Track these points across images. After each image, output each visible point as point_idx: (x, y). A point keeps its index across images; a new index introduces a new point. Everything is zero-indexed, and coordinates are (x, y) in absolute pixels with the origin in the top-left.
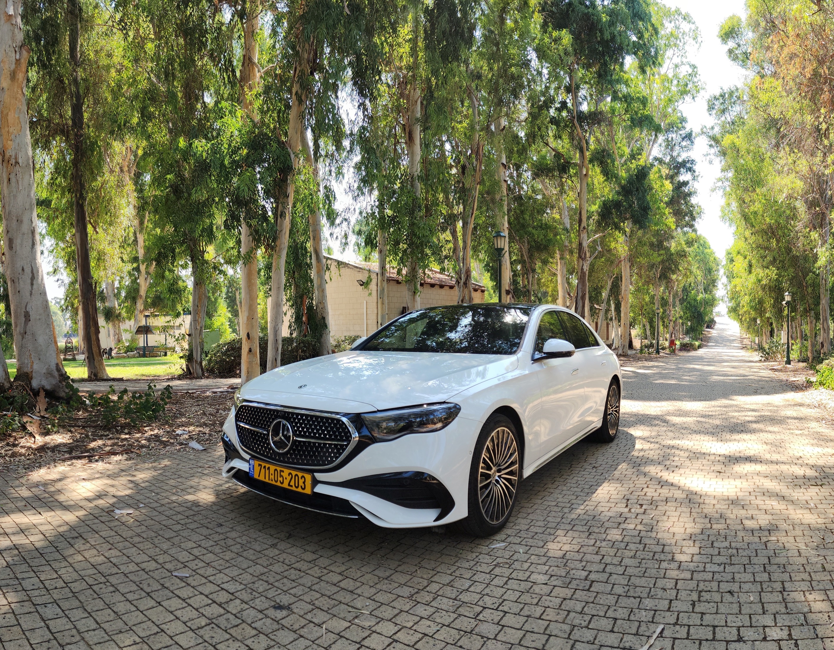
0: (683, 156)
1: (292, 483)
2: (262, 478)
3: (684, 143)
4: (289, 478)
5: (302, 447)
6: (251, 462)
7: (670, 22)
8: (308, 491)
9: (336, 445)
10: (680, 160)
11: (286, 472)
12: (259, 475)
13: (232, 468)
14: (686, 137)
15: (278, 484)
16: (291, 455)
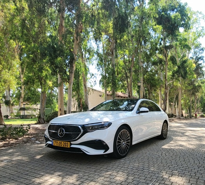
0: (200, 56)
1: (64, 145)
2: (56, 145)
3: (200, 52)
4: (63, 144)
5: (67, 135)
6: (53, 141)
7: (195, 15)
8: (69, 147)
9: (77, 134)
10: (199, 57)
11: (63, 142)
12: (55, 144)
13: (47, 144)
14: (201, 49)
15: (60, 146)
16: (64, 137)
